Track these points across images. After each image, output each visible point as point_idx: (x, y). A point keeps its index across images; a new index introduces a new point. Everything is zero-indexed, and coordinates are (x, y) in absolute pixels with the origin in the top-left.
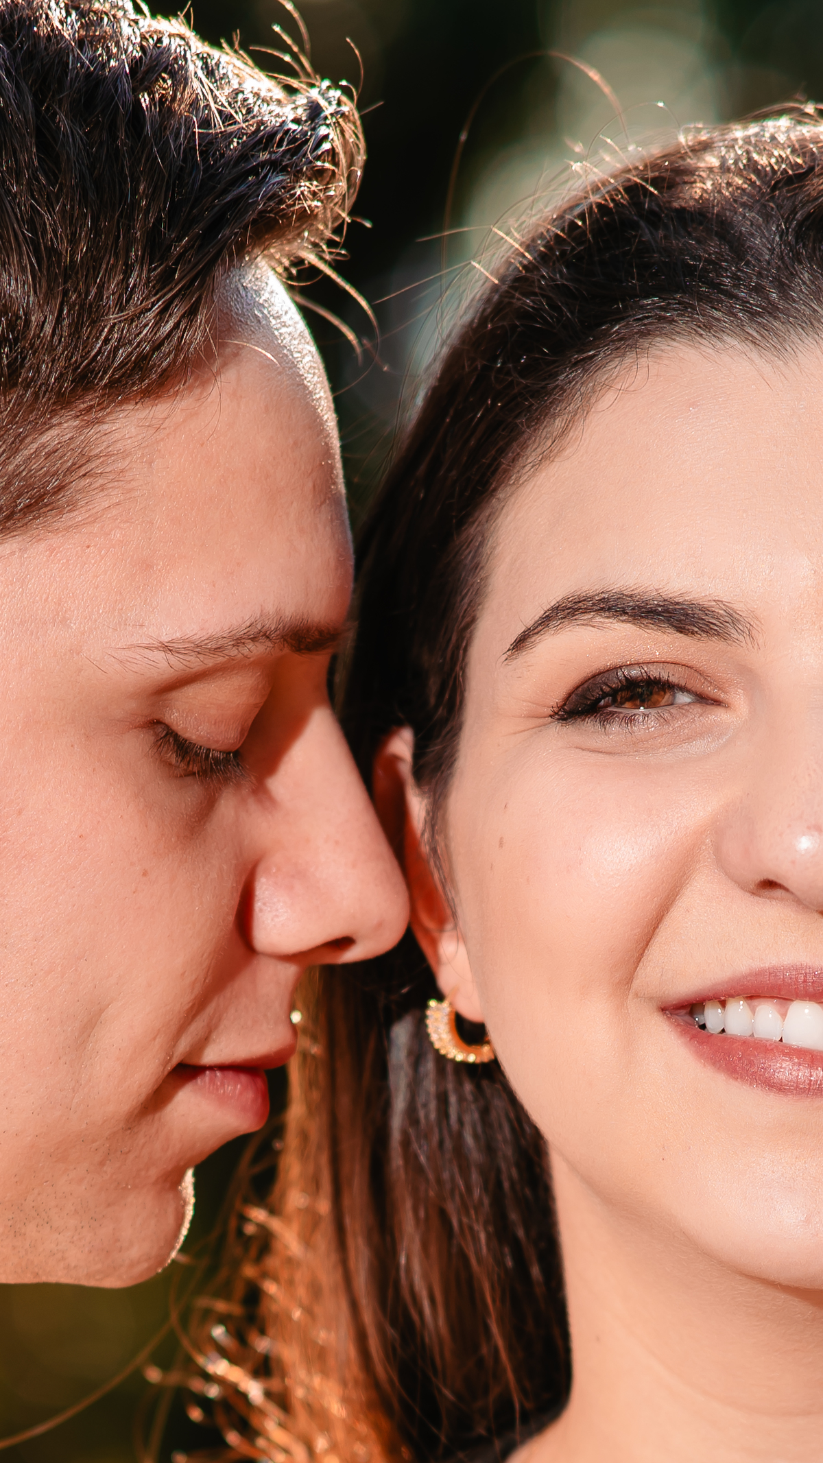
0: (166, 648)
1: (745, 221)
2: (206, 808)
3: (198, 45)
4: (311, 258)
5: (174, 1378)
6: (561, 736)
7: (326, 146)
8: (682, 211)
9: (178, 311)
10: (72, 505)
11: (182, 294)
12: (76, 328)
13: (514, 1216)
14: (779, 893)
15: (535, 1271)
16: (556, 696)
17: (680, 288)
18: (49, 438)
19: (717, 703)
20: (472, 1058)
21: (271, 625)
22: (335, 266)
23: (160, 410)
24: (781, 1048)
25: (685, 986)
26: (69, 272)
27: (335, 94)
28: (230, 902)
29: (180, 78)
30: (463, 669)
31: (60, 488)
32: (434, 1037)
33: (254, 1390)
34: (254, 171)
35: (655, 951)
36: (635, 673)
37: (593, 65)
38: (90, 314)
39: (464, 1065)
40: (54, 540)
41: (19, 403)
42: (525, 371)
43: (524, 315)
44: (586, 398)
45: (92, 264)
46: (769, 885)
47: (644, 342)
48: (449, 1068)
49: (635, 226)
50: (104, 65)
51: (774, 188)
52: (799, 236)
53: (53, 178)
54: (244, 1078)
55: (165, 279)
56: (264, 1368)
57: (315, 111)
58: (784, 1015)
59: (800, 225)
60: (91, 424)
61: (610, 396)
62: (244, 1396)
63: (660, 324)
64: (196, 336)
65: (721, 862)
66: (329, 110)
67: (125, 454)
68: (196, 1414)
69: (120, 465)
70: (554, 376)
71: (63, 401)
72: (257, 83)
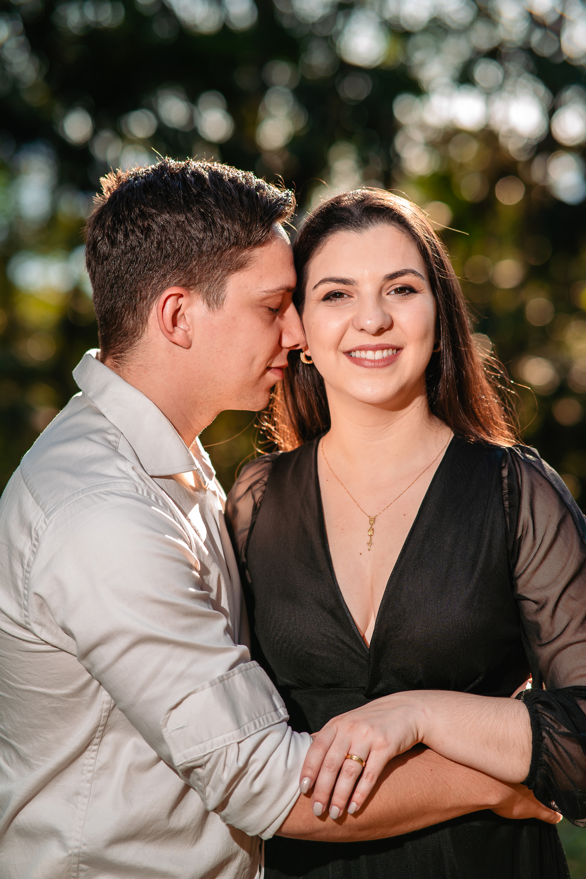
0: (265, 292)
1: (353, 209)
2: (274, 319)
3: (266, 184)
4: (286, 221)
5: (259, 427)
6: (323, 303)
7: (290, 201)
8: (341, 208)
9: (266, 231)
10: (248, 266)
11: (267, 227)
12: (248, 235)
13: (318, 391)
14: (364, 331)
15: (323, 402)
16: (322, 297)
17: (342, 222)
18: (243, 254)
19: (352, 297)
20: (309, 363)
21: (284, 287)
22: (291, 223)
23: (263, 248)
24: (366, 359)
25: (347, 349)
26: (247, 224)
27: (290, 192)
28: (278, 337)
29: (264, 190)
30: (305, 292)
31: (246, 263)
32: (302, 359)
33: (273, 428)
34: (278, 205)
35: (342, 342)
36: (336, 291)
37: (324, 181)
38: (250, 232)
39: (307, 364)
40: (245, 273)
41: (238, 248)
42: (314, 238)
43: (313, 227)
44: (325, 242)
45: (250, 223)
46: (362, 330)
47: (335, 232)
48: (305, 365)
49: (333, 211)
50: (250, 187)
51: (358, 203)
52: (363, 212)
53: (243, 208)
54: (279, 370)
55: (263, 225)
56: (274, 424)
57: (287, 195)
58: (366, 353)
59: (363, 209)
60: (251, 251)
61: (330, 242)
62: (271, 430)
63: (339, 228)
64: (269, 235)
65: (353, 325)
66: (290, 195)
67: (257, 257)
68: (261, 433)
69: (256, 259)
70: (319, 239)
71: (245, 248)
72: (276, 190)
